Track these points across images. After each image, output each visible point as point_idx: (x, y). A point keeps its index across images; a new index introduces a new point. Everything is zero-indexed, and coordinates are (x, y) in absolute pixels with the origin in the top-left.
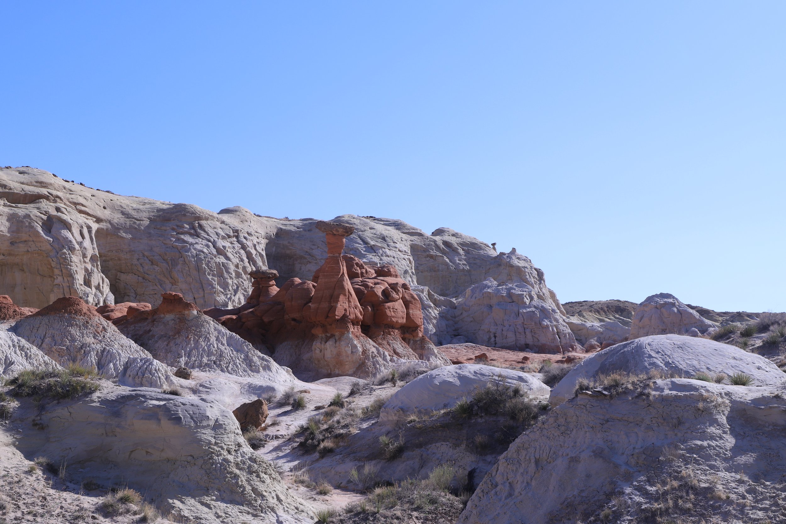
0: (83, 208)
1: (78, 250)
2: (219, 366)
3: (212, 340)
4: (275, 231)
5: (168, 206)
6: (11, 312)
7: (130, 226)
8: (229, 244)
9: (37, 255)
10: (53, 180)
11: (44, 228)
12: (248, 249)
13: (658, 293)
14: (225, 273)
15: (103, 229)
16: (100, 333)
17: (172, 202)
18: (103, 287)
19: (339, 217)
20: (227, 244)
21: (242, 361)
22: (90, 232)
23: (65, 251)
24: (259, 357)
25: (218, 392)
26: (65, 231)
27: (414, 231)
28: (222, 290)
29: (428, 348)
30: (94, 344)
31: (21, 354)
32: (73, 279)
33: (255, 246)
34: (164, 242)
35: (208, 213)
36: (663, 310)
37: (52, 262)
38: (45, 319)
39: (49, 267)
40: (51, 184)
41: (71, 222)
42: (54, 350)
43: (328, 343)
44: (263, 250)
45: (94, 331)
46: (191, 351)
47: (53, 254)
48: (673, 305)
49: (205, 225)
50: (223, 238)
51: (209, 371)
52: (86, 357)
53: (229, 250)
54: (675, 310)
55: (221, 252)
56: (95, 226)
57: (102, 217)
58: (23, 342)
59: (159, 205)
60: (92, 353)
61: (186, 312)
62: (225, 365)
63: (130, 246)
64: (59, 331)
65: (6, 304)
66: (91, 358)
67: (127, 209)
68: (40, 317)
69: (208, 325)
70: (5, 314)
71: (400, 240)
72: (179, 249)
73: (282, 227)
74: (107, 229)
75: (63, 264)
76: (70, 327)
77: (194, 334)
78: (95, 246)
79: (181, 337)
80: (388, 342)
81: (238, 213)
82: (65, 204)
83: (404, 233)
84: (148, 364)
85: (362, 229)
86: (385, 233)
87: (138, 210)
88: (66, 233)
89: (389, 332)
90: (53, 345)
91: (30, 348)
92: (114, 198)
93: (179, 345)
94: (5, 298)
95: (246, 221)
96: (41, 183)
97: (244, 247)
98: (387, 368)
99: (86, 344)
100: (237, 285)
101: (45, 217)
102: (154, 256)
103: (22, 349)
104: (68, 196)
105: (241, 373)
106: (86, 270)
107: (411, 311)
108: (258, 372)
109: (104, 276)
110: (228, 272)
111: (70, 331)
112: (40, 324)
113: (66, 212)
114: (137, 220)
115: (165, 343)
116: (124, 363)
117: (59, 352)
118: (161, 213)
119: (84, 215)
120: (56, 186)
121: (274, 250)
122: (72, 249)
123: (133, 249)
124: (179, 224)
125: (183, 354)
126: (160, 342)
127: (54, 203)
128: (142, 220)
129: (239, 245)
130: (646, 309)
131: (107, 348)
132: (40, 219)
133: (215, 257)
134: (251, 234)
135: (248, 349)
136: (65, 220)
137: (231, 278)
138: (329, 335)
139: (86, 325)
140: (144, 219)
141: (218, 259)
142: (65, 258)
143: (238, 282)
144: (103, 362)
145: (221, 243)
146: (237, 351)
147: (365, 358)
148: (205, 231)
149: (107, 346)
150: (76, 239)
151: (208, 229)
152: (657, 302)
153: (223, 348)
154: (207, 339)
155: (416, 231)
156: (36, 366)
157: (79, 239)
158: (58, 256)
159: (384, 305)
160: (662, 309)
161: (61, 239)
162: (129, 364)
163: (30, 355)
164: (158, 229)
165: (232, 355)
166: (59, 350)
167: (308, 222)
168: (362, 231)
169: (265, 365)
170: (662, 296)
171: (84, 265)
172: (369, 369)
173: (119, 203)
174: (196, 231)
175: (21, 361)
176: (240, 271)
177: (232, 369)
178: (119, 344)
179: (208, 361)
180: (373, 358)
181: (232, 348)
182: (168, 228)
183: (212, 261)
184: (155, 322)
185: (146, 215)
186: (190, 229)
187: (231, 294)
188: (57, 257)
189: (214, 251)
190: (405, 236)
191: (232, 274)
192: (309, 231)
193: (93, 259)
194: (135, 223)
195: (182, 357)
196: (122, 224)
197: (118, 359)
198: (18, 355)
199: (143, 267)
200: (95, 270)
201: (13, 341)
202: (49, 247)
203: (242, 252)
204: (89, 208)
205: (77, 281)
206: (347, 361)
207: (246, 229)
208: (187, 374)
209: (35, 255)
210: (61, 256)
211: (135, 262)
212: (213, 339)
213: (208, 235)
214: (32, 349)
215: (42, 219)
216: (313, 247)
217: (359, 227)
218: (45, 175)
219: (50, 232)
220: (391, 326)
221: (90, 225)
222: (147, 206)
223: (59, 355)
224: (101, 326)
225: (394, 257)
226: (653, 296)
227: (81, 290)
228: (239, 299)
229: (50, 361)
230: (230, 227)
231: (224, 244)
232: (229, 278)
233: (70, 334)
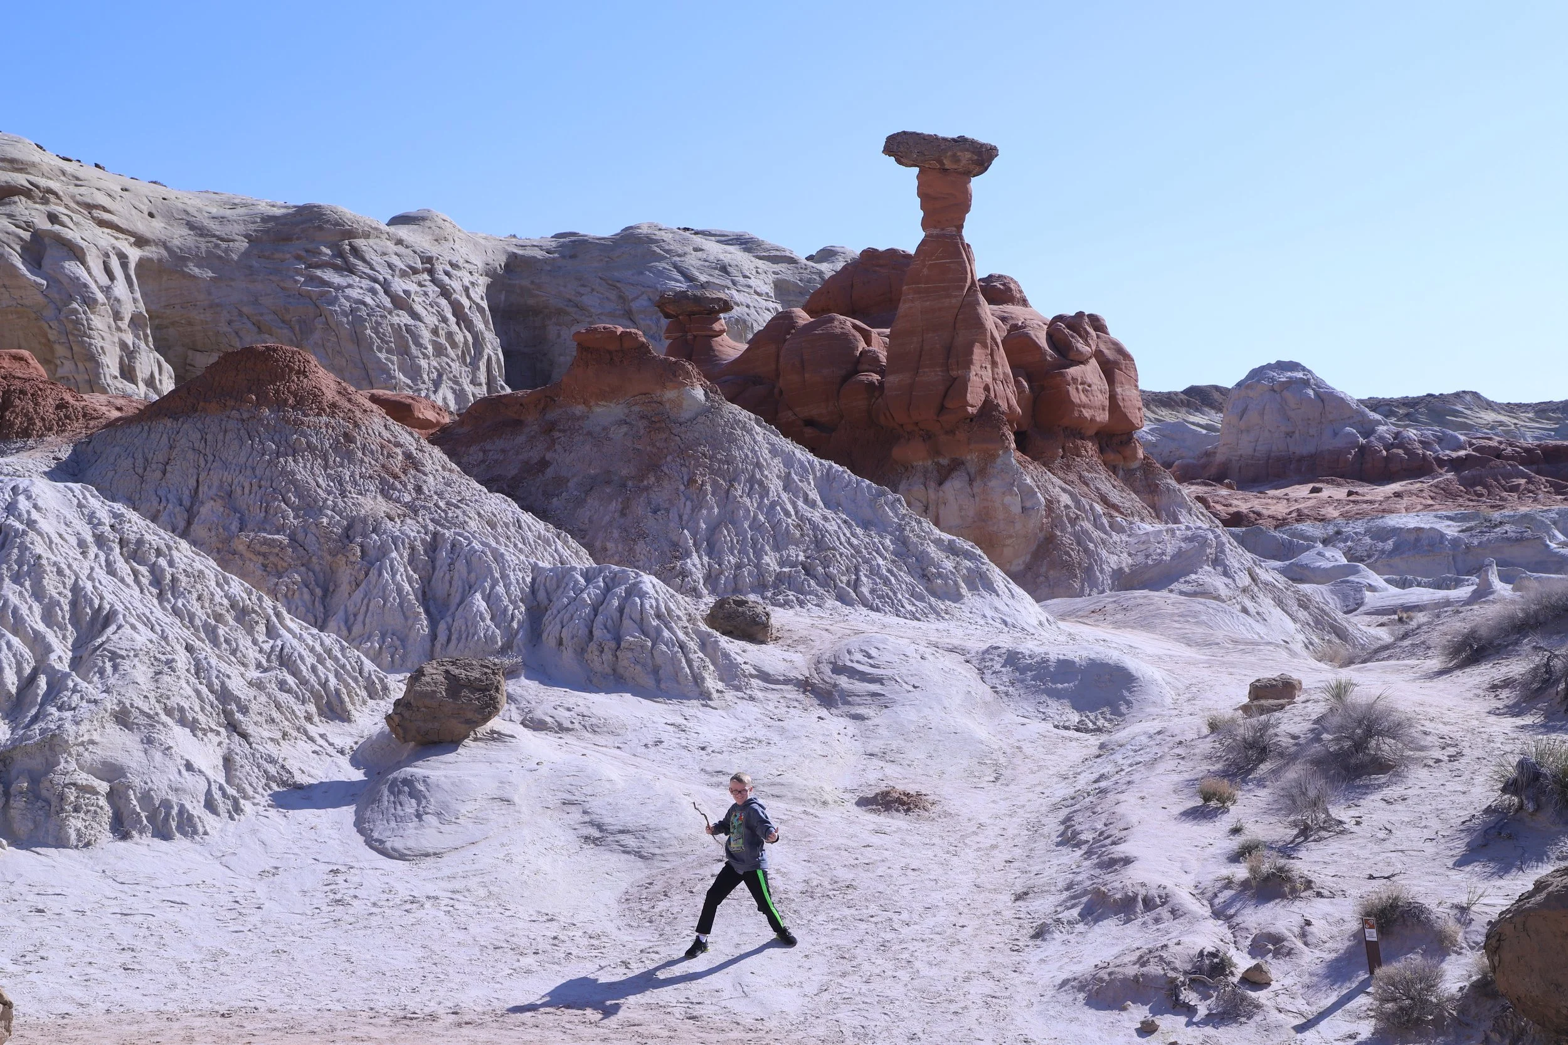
0: (106, 216)
1: (104, 304)
2: (827, 581)
3: (772, 487)
4: (502, 260)
5: (283, 211)
6: (48, 405)
7: (208, 252)
8: (415, 286)
9: (14, 316)
10: (37, 154)
11: (26, 257)
12: (454, 296)
13: (1273, 362)
14: (413, 347)
15: (150, 260)
16: (403, 477)
17: (291, 203)
18: (160, 381)
19: (631, 228)
20: (413, 287)
21: (893, 562)
22: (124, 265)
23: (75, 305)
24: (938, 542)
25: (917, 693)
26: (73, 263)
27: (778, 253)
28: (409, 382)
29: (1168, 489)
30: (391, 519)
31: (135, 573)
32: (98, 364)
33: (466, 290)
34: (282, 284)
35: (368, 222)
36: (1287, 394)
37: (49, 331)
38: (189, 432)
39: (43, 340)
40: (33, 165)
41: (83, 244)
42: (241, 548)
43: (948, 486)
44: (482, 298)
45: (378, 468)
46: (713, 529)
47: (49, 312)
48: (1306, 383)
49: (364, 248)
50: (404, 274)
51: (801, 604)
52: (373, 573)
53: (416, 299)
54: (1311, 393)
55: (401, 303)
56: (134, 255)
57: (148, 234)
58: (136, 523)
59: (263, 208)
60: (394, 554)
61: (670, 394)
62: (844, 579)
63: (210, 294)
64: (249, 472)
65: (26, 380)
66: (394, 576)
67: (200, 217)
68: (169, 423)
69: (747, 438)
70: (26, 415)
71: (754, 272)
72: (314, 298)
73: (516, 251)
74: (160, 260)
75: (73, 335)
76: (290, 459)
77: (713, 472)
78: (138, 295)
79: (665, 483)
80: (1081, 477)
81: (428, 223)
82: (67, 207)
83: (760, 258)
84: (621, 590)
85: (680, 252)
86: (726, 258)
87: (221, 219)
88: (73, 268)
89: (1077, 448)
90: (234, 527)
91: (169, 548)
92: (170, 193)
93: (667, 510)
94: (21, 359)
95: (446, 239)
96: (12, 161)
97: (445, 293)
98: (1113, 549)
99: (364, 520)
100: (437, 370)
101: (26, 235)
102: (262, 315)
103: (135, 552)
104: (73, 189)
105: (909, 607)
106: (123, 345)
107: (1119, 390)
108: (957, 597)
109: (162, 359)
110: (419, 345)
111: (293, 473)
112: (171, 448)
113: (71, 225)
114: (223, 240)
115: (614, 506)
116: (522, 590)
117: (264, 555)
118: (271, 225)
119: (109, 231)
120: (45, 168)
121: (503, 297)
122: (90, 302)
123: (217, 301)
124: (310, 246)
125: (691, 542)
126: (592, 502)
127: (42, 204)
128: (233, 241)
129: (436, 289)
130: (1251, 394)
131: (447, 533)
132: (17, 240)
133: (390, 313)
134: (458, 266)
135: (897, 515)
136: (70, 241)
137: (425, 356)
138: (944, 461)
139: (345, 445)
140: (237, 237)
141: (396, 318)
142: (77, 322)
143: (439, 364)
144: (440, 587)
145: (399, 285)
146: (866, 525)
147: (1054, 526)
148: (364, 260)
149: (442, 526)
150: (96, 281)
151: (370, 255)
152: (1273, 379)
153: (816, 516)
154: (757, 486)
155: (783, 254)
156: (206, 625)
157: (104, 280)
158: (62, 317)
159: (1063, 375)
160: (1285, 392)
161: (65, 281)
162: (542, 595)
163: (174, 579)
164: (268, 258)
165: (855, 542)
166: (265, 549)
167: (567, 240)
168: (679, 256)
169: (969, 569)
170: (1281, 366)
171: (118, 334)
172: (1070, 556)
173: (180, 205)
174: (346, 261)
175: (142, 609)
176: (442, 340)
177: (873, 591)
178: (479, 514)
179: (782, 564)
180: (1073, 521)
181: (844, 517)
182: (288, 256)
183: (385, 322)
184: (556, 434)
185: (239, 228)
186: (334, 256)
187: (428, 389)
188: (59, 321)
189: (387, 302)
190: (763, 265)
191: (426, 348)
192: (571, 257)
193: (136, 322)
194: (217, 246)
195: (688, 555)
196: (190, 248)
197: (497, 575)
198: (122, 580)
199: (241, 338)
200: (143, 345)
201: (92, 519)
202: (40, 298)
203: (443, 302)
204: (120, 216)
205: (105, 368)
206: (1011, 536)
207: (447, 256)
208: (758, 624)
209: (10, 317)
210: (67, 317)
211: (224, 328)
212: (775, 485)
213: (372, 269)
214: (175, 553)
215: (21, 239)
216: (582, 290)
217: (672, 247)
218: (20, 145)
219: (40, 266)
220: (1077, 431)
221: (124, 250)
222: (241, 211)
223: (265, 566)
224: (398, 450)
225: (748, 306)
226: (1262, 368)
227: (117, 388)
228: (444, 399)
229: (254, 598)
230: (415, 252)
231: (406, 287)
232: (421, 356)
233: (294, 482)
